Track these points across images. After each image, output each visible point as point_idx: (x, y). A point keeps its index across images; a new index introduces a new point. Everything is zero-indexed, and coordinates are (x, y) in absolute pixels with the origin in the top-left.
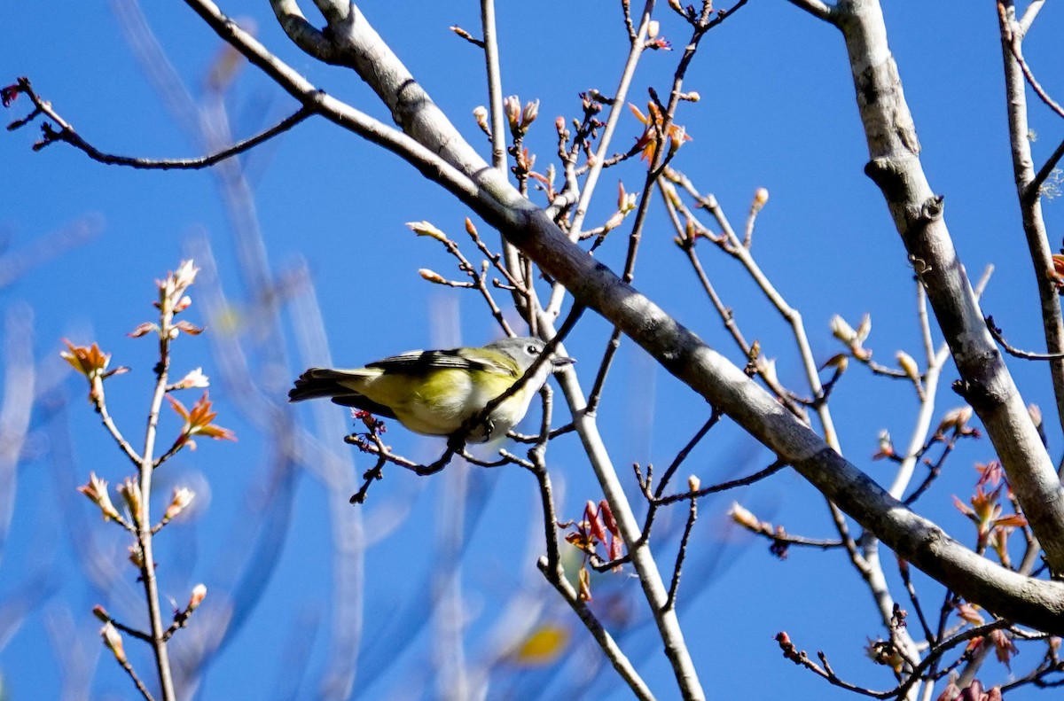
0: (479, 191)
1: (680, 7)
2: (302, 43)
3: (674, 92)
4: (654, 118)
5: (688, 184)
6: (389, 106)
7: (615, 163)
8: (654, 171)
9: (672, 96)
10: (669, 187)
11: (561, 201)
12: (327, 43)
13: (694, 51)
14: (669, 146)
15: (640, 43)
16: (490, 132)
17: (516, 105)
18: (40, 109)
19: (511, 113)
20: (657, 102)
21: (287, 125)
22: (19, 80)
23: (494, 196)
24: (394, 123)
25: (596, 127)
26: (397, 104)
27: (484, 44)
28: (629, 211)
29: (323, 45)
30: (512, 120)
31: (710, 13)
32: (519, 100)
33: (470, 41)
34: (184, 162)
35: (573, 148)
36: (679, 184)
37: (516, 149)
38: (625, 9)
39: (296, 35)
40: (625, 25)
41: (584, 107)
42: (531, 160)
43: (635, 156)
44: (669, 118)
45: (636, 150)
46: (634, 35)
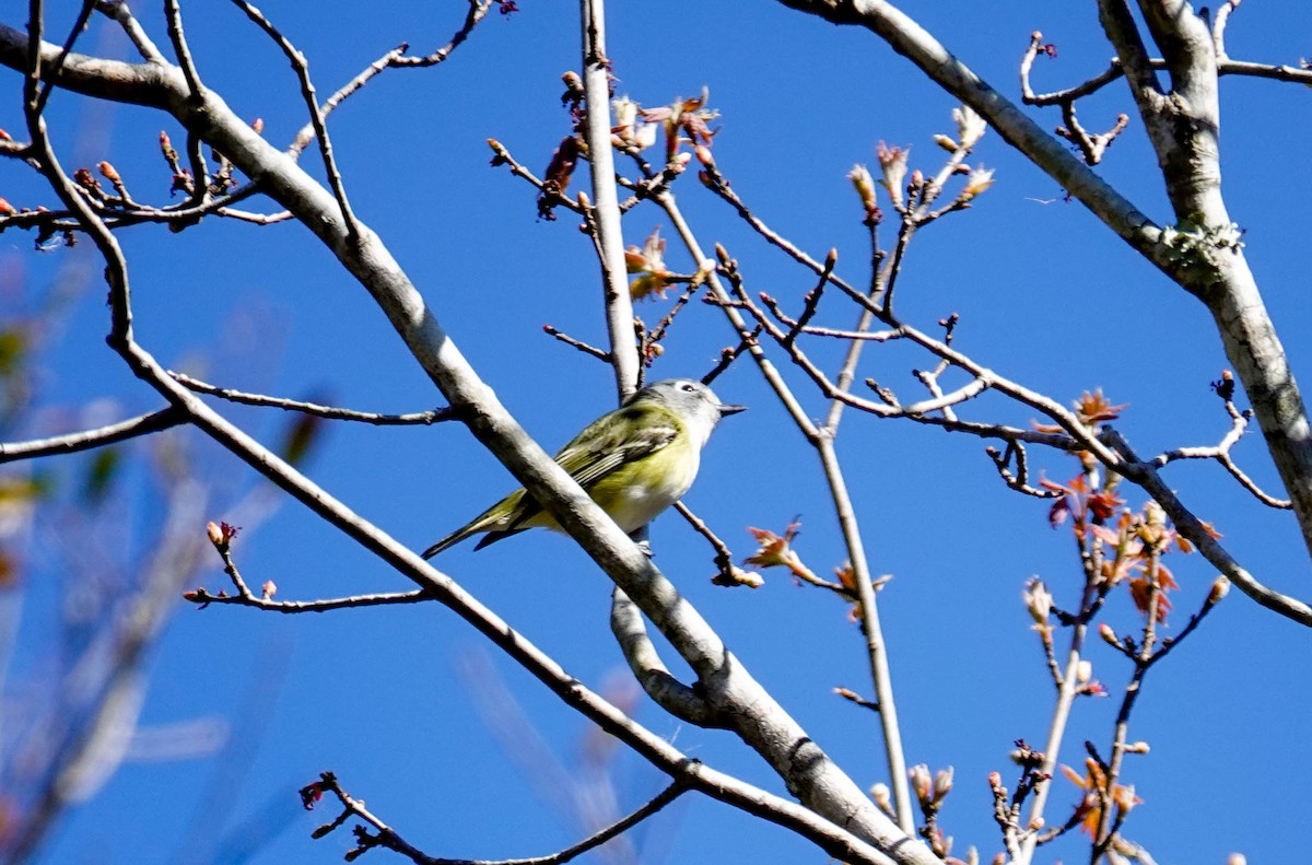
1: (1115, 639)
2: (666, 703)
3: (1117, 744)
4: (1094, 778)
5: (1146, 858)
6: (782, 773)
7: (1051, 840)
8: (1099, 844)
9: (1115, 749)
12: (701, 702)
13: (1136, 692)
14: (1116, 809)
15: (1069, 689)
17: (923, 775)
18: (350, 810)
19: (918, 786)
20: (1097, 758)
21: (656, 805)
22: (322, 775)
24: (788, 794)
25: (1038, 781)
26: (791, 770)
27: (876, 707)
29: (695, 704)
30: (921, 795)
31: (1154, 642)
32: (929, 769)
33: (861, 704)
35: (1012, 808)
36: (1134, 858)
37: (929, 829)
38: (1047, 649)
39: (661, 694)
40: (1048, 670)
41: (1022, 757)
42: (949, 841)
43: (1075, 828)
44: (1113, 776)
45: (1075, 821)
46: (1060, 680)
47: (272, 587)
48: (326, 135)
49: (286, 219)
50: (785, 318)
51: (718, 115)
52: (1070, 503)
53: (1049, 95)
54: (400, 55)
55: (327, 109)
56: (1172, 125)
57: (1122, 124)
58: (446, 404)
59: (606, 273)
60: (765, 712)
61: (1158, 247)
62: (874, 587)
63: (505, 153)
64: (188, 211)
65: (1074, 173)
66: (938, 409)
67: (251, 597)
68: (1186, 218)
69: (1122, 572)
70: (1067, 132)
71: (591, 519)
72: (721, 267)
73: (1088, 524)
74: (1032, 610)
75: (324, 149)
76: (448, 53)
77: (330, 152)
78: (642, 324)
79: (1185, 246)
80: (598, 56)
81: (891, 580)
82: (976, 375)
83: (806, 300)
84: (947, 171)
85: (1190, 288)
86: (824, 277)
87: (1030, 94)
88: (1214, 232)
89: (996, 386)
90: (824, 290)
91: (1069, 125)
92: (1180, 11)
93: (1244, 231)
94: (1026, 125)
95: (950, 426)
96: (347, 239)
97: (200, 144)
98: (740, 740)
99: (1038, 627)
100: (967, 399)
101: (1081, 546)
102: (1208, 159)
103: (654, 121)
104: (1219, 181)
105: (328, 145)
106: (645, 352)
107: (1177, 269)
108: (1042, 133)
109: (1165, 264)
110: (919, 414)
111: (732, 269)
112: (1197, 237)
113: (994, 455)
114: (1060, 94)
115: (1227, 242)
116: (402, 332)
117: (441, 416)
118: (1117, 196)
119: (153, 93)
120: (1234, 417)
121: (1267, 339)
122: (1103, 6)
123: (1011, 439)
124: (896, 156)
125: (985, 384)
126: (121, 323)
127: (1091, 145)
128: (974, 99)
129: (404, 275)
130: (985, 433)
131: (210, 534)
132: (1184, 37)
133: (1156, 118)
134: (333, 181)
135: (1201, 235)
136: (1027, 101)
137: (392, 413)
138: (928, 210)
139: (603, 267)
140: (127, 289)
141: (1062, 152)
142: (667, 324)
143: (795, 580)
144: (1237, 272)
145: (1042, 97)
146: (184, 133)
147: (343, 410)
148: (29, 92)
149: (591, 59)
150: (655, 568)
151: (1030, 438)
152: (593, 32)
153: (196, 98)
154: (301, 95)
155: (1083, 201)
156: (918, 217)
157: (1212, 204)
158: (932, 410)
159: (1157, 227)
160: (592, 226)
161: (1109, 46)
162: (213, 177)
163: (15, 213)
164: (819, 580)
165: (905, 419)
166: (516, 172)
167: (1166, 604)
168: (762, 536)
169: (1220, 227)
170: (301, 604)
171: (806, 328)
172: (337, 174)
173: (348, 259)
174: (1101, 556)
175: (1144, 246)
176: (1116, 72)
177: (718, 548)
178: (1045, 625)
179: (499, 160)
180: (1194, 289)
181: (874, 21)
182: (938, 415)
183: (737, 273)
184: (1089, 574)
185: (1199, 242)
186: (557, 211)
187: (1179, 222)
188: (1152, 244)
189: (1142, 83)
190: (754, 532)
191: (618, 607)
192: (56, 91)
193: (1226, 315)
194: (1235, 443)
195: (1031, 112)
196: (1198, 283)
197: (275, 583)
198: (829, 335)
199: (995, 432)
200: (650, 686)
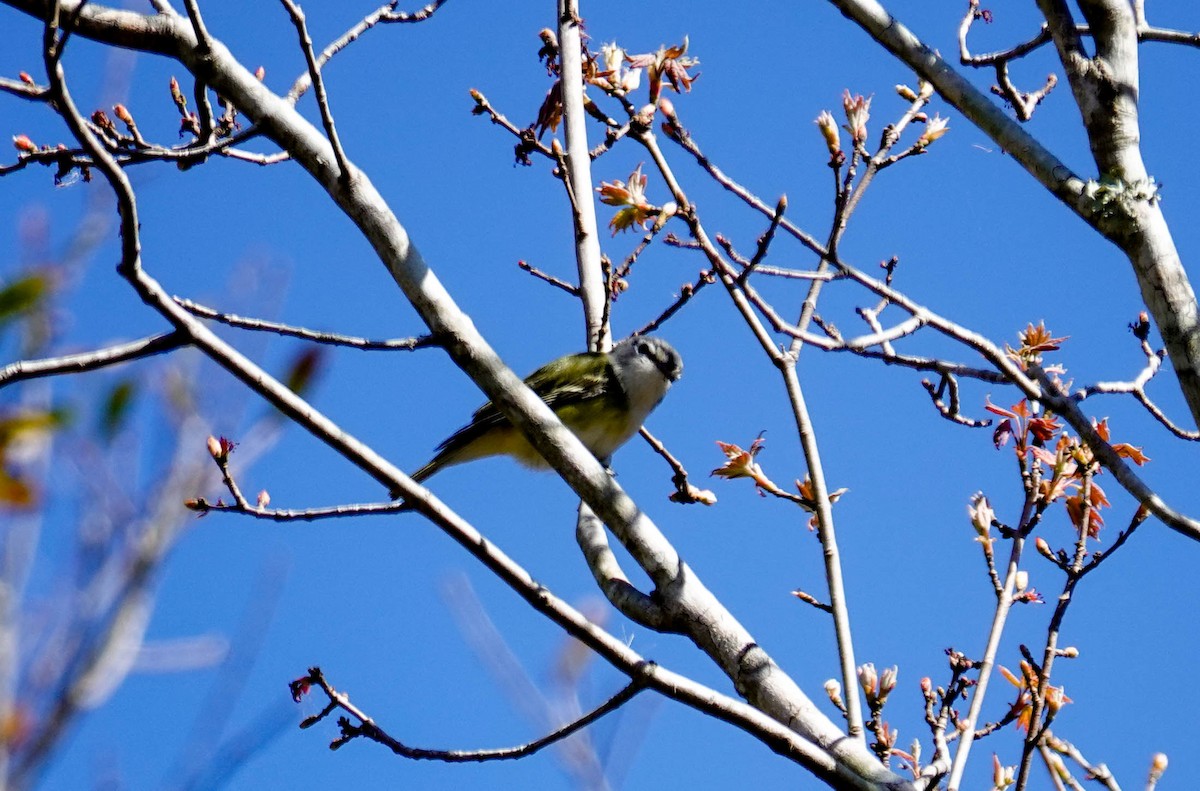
0: (837, 765)
1: (1049, 552)
2: (626, 610)
3: (1049, 648)
4: (1028, 679)
5: (1076, 754)
6: (731, 676)
7: (987, 734)
8: (1031, 739)
9: (1047, 653)
10: (1055, 759)
11: (931, 770)
12: (657, 609)
13: (1068, 601)
14: (1047, 708)
15: (1008, 597)
16: (844, 708)
17: (871, 673)
18: (335, 702)
19: (866, 683)
20: (1030, 661)
21: (616, 702)
22: (310, 671)
23: (854, 769)
24: (737, 695)
25: (966, 686)
26: (739, 673)
27: (831, 609)
28: (1007, 787)
29: (652, 611)
30: (869, 691)
31: (1084, 556)
32: (875, 668)
33: (816, 605)
34: (501, 751)
35: (941, 711)
36: (1066, 755)
37: (874, 723)
38: (989, 560)
39: (620, 601)
40: (990, 578)
41: (952, 665)
42: (892, 736)
43: (1011, 723)
44: (1045, 677)
45: (1010, 717)
46: (1000, 588)
47: (266, 498)
48: (321, 84)
49: (284, 160)
50: (739, 259)
51: (698, 62)
52: (1013, 426)
53: (985, 57)
54: (391, 11)
55: (322, 59)
56: (1096, 87)
57: (1052, 84)
58: (427, 332)
59: (576, 215)
60: (716, 619)
61: (1082, 199)
62: (831, 499)
63: (485, 102)
64: (195, 151)
65: (1006, 129)
66: (877, 344)
67: (247, 506)
68: (1107, 172)
69: (1058, 490)
70: (1001, 91)
71: (560, 440)
72: (680, 211)
73: (1028, 445)
74: (975, 523)
75: (319, 97)
76: (434, 10)
77: (325, 100)
78: (609, 262)
79: (1107, 198)
80: (572, 15)
81: (846, 493)
82: (913, 313)
83: (759, 243)
84: (907, 118)
85: (1110, 236)
86: (775, 221)
87: (967, 56)
88: (1133, 186)
89: (931, 324)
90: (775, 234)
91: (1003, 84)
93: (1160, 186)
94: (963, 85)
95: (888, 360)
96: (340, 179)
97: (206, 89)
98: (693, 645)
99: (982, 539)
100: (904, 335)
101: (1022, 467)
102: (1128, 120)
103: (639, 67)
104: (1138, 139)
105: (323, 92)
106: (611, 288)
107: (1099, 218)
108: (976, 92)
109: (1087, 214)
110: (860, 348)
111: (691, 212)
112: (1116, 190)
113: (929, 388)
114: (995, 56)
115: (1144, 195)
116: (388, 266)
117: (423, 343)
118: (1045, 151)
119: (163, 43)
120: (1148, 355)
121: (1180, 285)
123: (944, 372)
124: (859, 104)
125: (921, 323)
126: (130, 253)
127: (1022, 103)
128: (914, 60)
129: (390, 213)
130: (920, 367)
131: (209, 447)
132: (1108, 7)
133: (1081, 81)
134: (327, 126)
135: (1120, 188)
136: (964, 62)
137: (378, 339)
138: (887, 154)
139: (574, 208)
140: (136, 223)
141: (993, 110)
142: (631, 262)
143: (759, 491)
144: (1153, 222)
145: (978, 58)
146: (191, 80)
147: (334, 337)
148: (48, 39)
149: (565, 17)
150: (617, 486)
151: (959, 372)
153: (203, 48)
154: (299, 47)
155: (1013, 155)
156: (878, 160)
157: (1131, 160)
158: (873, 345)
159: (1080, 179)
160: (564, 172)
161: (1039, 13)
162: (218, 120)
163: (36, 150)
164: (781, 491)
165: (848, 354)
166: (495, 120)
167: (1099, 521)
168: (729, 449)
169: (1137, 182)
170: (292, 513)
171: (759, 268)
172: (331, 119)
173: (340, 198)
174: (1040, 475)
175: (1070, 197)
176: (1045, 37)
177: (675, 468)
178: (987, 537)
179: (480, 109)
180: (1115, 237)
182: (878, 349)
183: (695, 217)
184: (1029, 493)
185: (1118, 195)
186: (533, 156)
187: (1101, 176)
188: (1075, 195)
189: (1069, 48)
190: (722, 446)
191: (583, 521)
192: (74, 38)
193: (1142, 262)
194: (1149, 380)
195: (967, 73)
196: (1117, 232)
197: (268, 492)
198: (779, 275)
199: (932, 366)
200: (611, 594)
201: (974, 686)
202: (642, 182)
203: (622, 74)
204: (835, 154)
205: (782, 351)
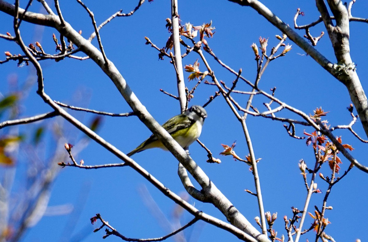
1: (324, 177)
2: (193, 195)
3: (324, 207)
4: (317, 216)
5: (332, 239)
6: (226, 216)
7: (305, 233)
8: (318, 234)
9: (323, 208)
10: (326, 241)
12: (203, 195)
13: (329, 192)
14: (323, 225)
15: (311, 191)
16: (261, 225)
17: (269, 214)
18: (104, 224)
19: (268, 218)
20: (318, 210)
21: (190, 224)
22: (96, 215)
24: (227, 221)
25: (298, 218)
26: (228, 215)
27: (257, 195)
29: (201, 196)
30: (268, 220)
31: (334, 178)
33: (252, 194)
34: (155, 239)
35: (290, 226)
36: (329, 240)
37: (270, 230)
38: (305, 180)
39: (192, 193)
40: (305, 185)
41: (293, 212)
42: (276, 234)
44: (322, 216)
45: (312, 228)
46: (308, 189)
47: (83, 162)
48: (99, 35)
49: (88, 59)
50: (227, 88)
51: (215, 28)
52: (312, 139)
53: (302, 26)
54: (120, 13)
55: (99, 28)
56: (336, 35)
57: (323, 34)
58: (132, 111)
59: (177, 75)
60: (221, 198)
61: (332, 69)
62: (256, 161)
63: (149, 41)
64: (60, 56)
65: (309, 48)
67: (77, 164)
68: (340, 61)
69: (326, 158)
70: (307, 37)
72: (209, 74)
73: (317, 145)
74: (301, 169)
75: (98, 39)
76: (133, 13)
77: (100, 40)
78: (188, 89)
79: (340, 69)
80: (176, 14)
81: (261, 160)
82: (281, 104)
83: (233, 83)
84: (279, 45)
85: (341, 81)
86: (238, 77)
87: (297, 26)
88: (348, 65)
89: (286, 108)
90: (238, 80)
91: (308, 35)
92: (339, 3)
93: (356, 65)
94: (295, 35)
95: (273, 119)
96: (105, 64)
97: (64, 37)
98: (214, 206)
99: (303, 173)
100: (278, 111)
101: (315, 151)
102: (346, 45)
103: (197, 30)
104: (349, 51)
105: (100, 38)
106: (188, 97)
107: (338, 75)
108: (299, 37)
109: (334, 74)
110: (265, 115)
111: (212, 74)
112: (343, 66)
113: (286, 127)
114: (305, 26)
115: (351, 68)
116: (120, 90)
117: (131, 114)
118: (321, 55)
119: (50, 23)
120: (353, 117)
121: (362, 95)
122: (317, 2)
123: (290, 123)
124: (264, 41)
125: (283, 107)
126: (40, 87)
127: (314, 40)
128: (281, 27)
129: (120, 75)
130: (283, 121)
131: (65, 147)
132: (340, 11)
133: (332, 33)
134: (101, 48)
136: (296, 28)
137: (117, 113)
138: (273, 56)
139: (177, 73)
140: (42, 78)
141: (305, 42)
142: (194, 89)
143: (234, 159)
144: (354, 77)
145: (300, 27)
146: (59, 34)
147: (103, 112)
148: (15, 22)
149: (174, 15)
150: (190, 157)
151: (295, 123)
152: (174, 7)
153: (63, 24)
154: (92, 24)
155: (311, 56)
156: (270, 58)
157: (347, 57)
158: (268, 114)
159: (332, 63)
160: (174, 62)
161: (319, 13)
162: (67, 47)
163: (12, 56)
164: (241, 159)
165: (261, 117)
166: (153, 46)
167: (339, 168)
168: (225, 146)
169: (349, 64)
170: (91, 167)
171: (233, 91)
172: (102, 46)
173: (105, 70)
174: (320, 154)
175: (329, 69)
176: (321, 20)
177: (208, 152)
178: (304, 173)
179: (148, 43)
180: (343, 81)
181: (253, 5)
182: (270, 115)
183: (214, 75)
184: (317, 159)
185: (343, 68)
186: (164, 57)
187: (338, 62)
188: (330, 68)
189: (328, 23)
190: (223, 145)
191: (180, 169)
193: (351, 88)
194: (353, 125)
195: (297, 31)
196: (343, 79)
197: (83, 160)
198: (240, 93)
199: (287, 121)
200: (188, 191)
201: (300, 218)
202: (198, 65)
203: (192, 32)
204: (257, 56)
205: (241, 116)
